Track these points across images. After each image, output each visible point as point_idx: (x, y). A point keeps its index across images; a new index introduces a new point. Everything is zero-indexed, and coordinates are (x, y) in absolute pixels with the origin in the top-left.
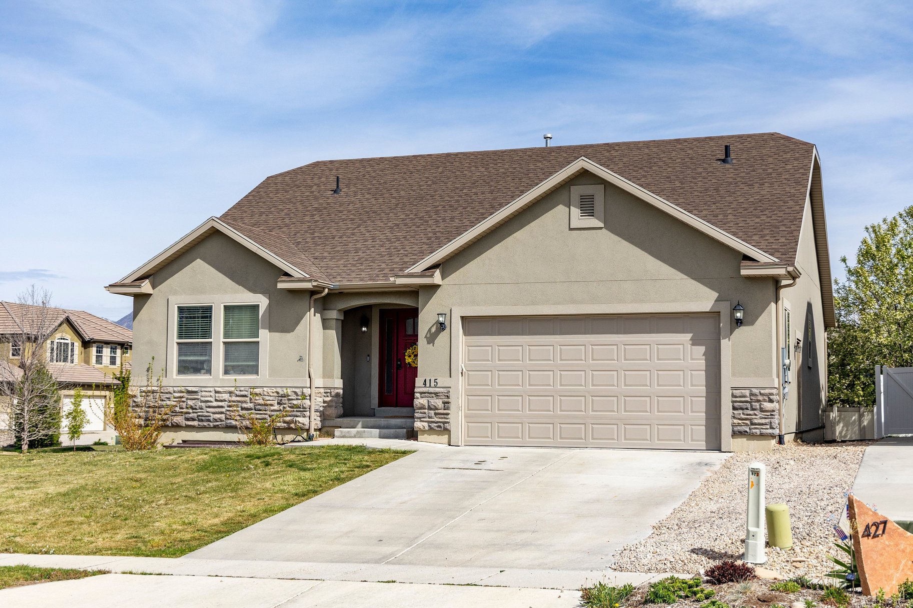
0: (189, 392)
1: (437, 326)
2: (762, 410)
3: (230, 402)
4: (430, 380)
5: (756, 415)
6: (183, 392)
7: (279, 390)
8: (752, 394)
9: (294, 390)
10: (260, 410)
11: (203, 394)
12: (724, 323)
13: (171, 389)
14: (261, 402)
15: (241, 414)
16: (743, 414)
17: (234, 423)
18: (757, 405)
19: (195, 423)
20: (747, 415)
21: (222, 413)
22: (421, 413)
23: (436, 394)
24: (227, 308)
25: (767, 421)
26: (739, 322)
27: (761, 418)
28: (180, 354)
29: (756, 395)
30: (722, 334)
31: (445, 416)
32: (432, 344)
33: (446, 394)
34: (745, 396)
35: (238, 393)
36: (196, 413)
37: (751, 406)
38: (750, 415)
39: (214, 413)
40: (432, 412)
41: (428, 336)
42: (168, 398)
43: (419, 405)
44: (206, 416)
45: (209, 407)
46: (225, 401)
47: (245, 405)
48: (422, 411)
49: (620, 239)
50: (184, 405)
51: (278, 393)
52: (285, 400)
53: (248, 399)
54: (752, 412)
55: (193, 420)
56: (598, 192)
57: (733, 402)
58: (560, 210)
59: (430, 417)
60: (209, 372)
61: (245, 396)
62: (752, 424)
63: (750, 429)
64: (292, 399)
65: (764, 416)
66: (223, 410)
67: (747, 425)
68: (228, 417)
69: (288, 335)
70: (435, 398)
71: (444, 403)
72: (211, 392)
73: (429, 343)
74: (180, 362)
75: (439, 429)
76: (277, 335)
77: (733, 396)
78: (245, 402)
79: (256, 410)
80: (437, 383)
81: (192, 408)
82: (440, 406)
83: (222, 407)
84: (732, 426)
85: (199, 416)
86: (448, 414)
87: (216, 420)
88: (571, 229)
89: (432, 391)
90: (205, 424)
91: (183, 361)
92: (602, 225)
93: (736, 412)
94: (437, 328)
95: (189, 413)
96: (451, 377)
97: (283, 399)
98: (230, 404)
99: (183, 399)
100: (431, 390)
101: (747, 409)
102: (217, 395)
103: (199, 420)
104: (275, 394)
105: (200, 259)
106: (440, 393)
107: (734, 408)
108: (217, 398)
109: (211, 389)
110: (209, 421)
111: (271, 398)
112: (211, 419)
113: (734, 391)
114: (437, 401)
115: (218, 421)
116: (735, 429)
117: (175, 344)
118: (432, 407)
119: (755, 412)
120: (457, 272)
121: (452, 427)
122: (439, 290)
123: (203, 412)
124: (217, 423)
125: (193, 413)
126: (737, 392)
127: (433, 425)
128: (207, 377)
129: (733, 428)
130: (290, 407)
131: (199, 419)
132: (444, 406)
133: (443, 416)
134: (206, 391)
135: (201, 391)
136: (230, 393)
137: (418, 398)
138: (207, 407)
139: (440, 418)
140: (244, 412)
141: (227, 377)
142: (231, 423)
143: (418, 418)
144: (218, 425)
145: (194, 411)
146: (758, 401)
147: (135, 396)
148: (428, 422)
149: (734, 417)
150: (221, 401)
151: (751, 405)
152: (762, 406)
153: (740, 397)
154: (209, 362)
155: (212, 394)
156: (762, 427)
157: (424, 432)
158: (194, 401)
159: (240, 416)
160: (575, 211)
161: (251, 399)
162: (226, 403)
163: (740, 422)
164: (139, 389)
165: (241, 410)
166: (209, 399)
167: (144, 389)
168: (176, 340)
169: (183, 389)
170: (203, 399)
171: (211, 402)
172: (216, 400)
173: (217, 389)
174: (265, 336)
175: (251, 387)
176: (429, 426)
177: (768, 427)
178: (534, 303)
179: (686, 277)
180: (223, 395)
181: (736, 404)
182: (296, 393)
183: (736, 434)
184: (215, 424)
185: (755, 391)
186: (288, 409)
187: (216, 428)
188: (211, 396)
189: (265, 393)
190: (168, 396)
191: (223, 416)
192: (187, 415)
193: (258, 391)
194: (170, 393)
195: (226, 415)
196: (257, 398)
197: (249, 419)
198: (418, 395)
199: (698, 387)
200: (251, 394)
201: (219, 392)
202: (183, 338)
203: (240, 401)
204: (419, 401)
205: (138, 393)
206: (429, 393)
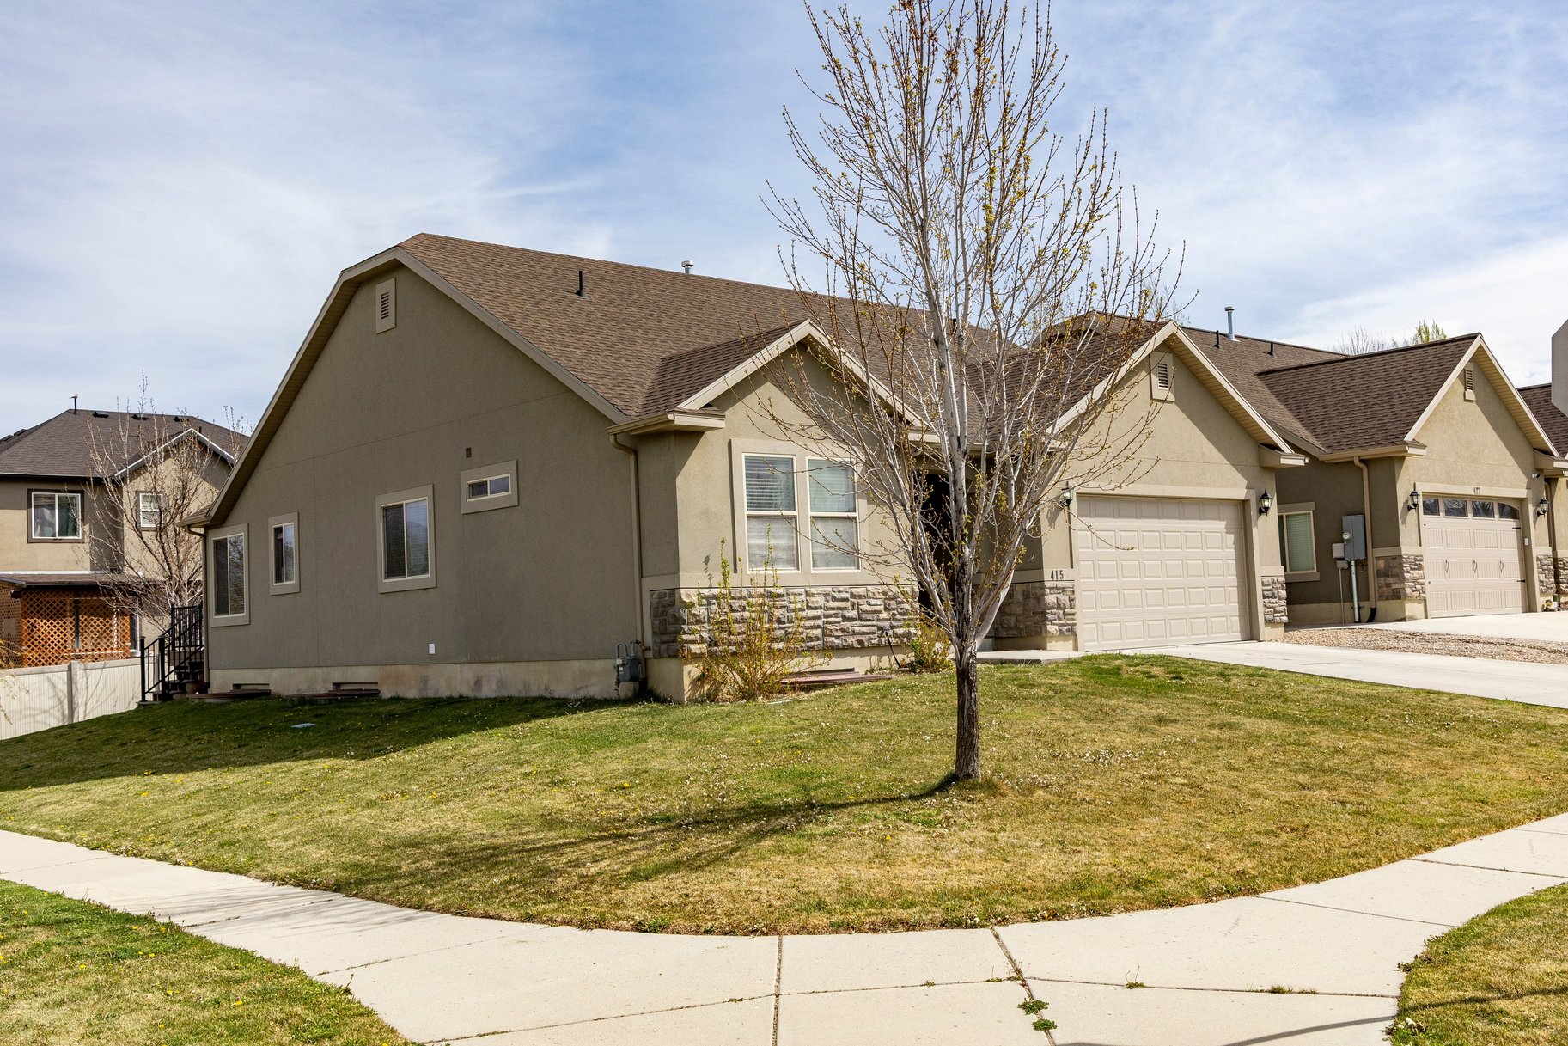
0: (773, 596)
1: (1056, 504)
2: (1279, 598)
3: (828, 608)
4: (1056, 572)
5: (1276, 603)
6: (765, 596)
7: (886, 589)
8: (1273, 583)
10: (870, 620)
11: (791, 598)
13: (746, 593)
14: (867, 607)
15: (844, 628)
16: (1270, 602)
17: (837, 641)
18: (1276, 593)
19: (783, 646)
20: (1272, 603)
21: (818, 627)
22: (1052, 613)
23: (1063, 590)
24: (811, 464)
25: (1283, 608)
26: (1261, 511)
27: (1280, 606)
28: (750, 534)
29: (1276, 583)
30: (1252, 522)
31: (1072, 617)
32: (1052, 528)
33: (1071, 589)
34: (1269, 585)
35: (837, 595)
36: (783, 628)
37: (1273, 594)
38: (1274, 603)
39: (808, 628)
40: (1061, 612)
41: (1049, 517)
42: (742, 607)
43: (1050, 604)
44: (799, 633)
45: (801, 619)
46: (821, 608)
47: (846, 614)
48: (1053, 611)
49: (1186, 416)
50: (766, 617)
51: (884, 593)
52: (893, 604)
53: (849, 604)
54: (1274, 600)
55: (780, 640)
56: (1168, 360)
57: (1263, 590)
58: (1145, 379)
59: (1060, 619)
60: (796, 563)
61: (846, 600)
62: (1276, 612)
63: (1274, 617)
64: (903, 603)
65: (1281, 604)
66: (820, 622)
67: (1272, 613)
68: (828, 632)
70: (1062, 594)
71: (1070, 600)
72: (801, 594)
73: (1050, 525)
74: (752, 547)
75: (1068, 633)
76: (875, 510)
77: (1263, 584)
78: (846, 608)
79: (861, 620)
80: (1062, 575)
81: (779, 621)
82: (1068, 604)
83: (818, 618)
84: (1264, 614)
85: (790, 633)
86: (1073, 614)
87: (811, 639)
88: (1152, 399)
89: (1060, 586)
90: (798, 645)
93: (1265, 601)
94: (1057, 507)
95: (774, 630)
96: (1073, 567)
97: (891, 602)
98: (827, 612)
99: (764, 608)
100: (1059, 584)
101: (1271, 597)
102: (809, 599)
103: (788, 640)
104: (881, 596)
106: (1066, 588)
107: (1264, 597)
108: (810, 604)
109: (802, 590)
110: (802, 640)
111: (878, 602)
112: (805, 636)
113: (1263, 580)
114: (1065, 598)
115: (813, 641)
116: (1267, 617)
117: (746, 518)
118: (1061, 606)
119: (1276, 600)
121: (1079, 630)
123: (793, 627)
124: (813, 644)
125: (781, 628)
126: (1265, 581)
127: (1064, 629)
128: (793, 570)
129: (1265, 617)
130: (900, 614)
131: (788, 638)
132: (1071, 604)
133: (1070, 617)
134: (795, 594)
135: (788, 594)
136: (826, 595)
137: (1048, 595)
138: (797, 619)
139: (1068, 619)
140: (847, 625)
141: (818, 571)
142: (832, 642)
143: (1049, 621)
144: (813, 647)
145: (781, 625)
146: (1277, 589)
147: (693, 605)
148: (1059, 625)
149: (1265, 606)
150: (816, 608)
152: (1279, 594)
153: (1267, 585)
154: (794, 548)
155: (803, 598)
156: (1280, 614)
157: (1052, 637)
158: (780, 611)
159: (842, 630)
160: (1155, 381)
161: (853, 604)
162: (823, 611)
163: (1268, 610)
164: (698, 593)
165: (843, 621)
166: (801, 606)
167: (706, 592)
168: (746, 511)
169: (764, 591)
170: (791, 606)
171: (803, 610)
172: (809, 607)
173: (809, 590)
174: (863, 509)
175: (852, 586)
176: (1060, 630)
177: (1283, 614)
179: (1229, 464)
180: (818, 599)
181: (1265, 593)
183: (1268, 622)
184: (810, 644)
185: (1275, 579)
186: (898, 617)
187: (811, 651)
188: (802, 601)
189: (871, 596)
190: (744, 603)
191: (820, 632)
192: (771, 634)
193: (861, 591)
194: (745, 598)
195: (824, 629)
196: (861, 602)
197: (854, 633)
198: (1048, 590)
199: (1231, 578)
200: (853, 596)
201: (813, 595)
202: (759, 508)
203: (838, 608)
204: (1050, 599)
205: (695, 599)
206: (1057, 588)
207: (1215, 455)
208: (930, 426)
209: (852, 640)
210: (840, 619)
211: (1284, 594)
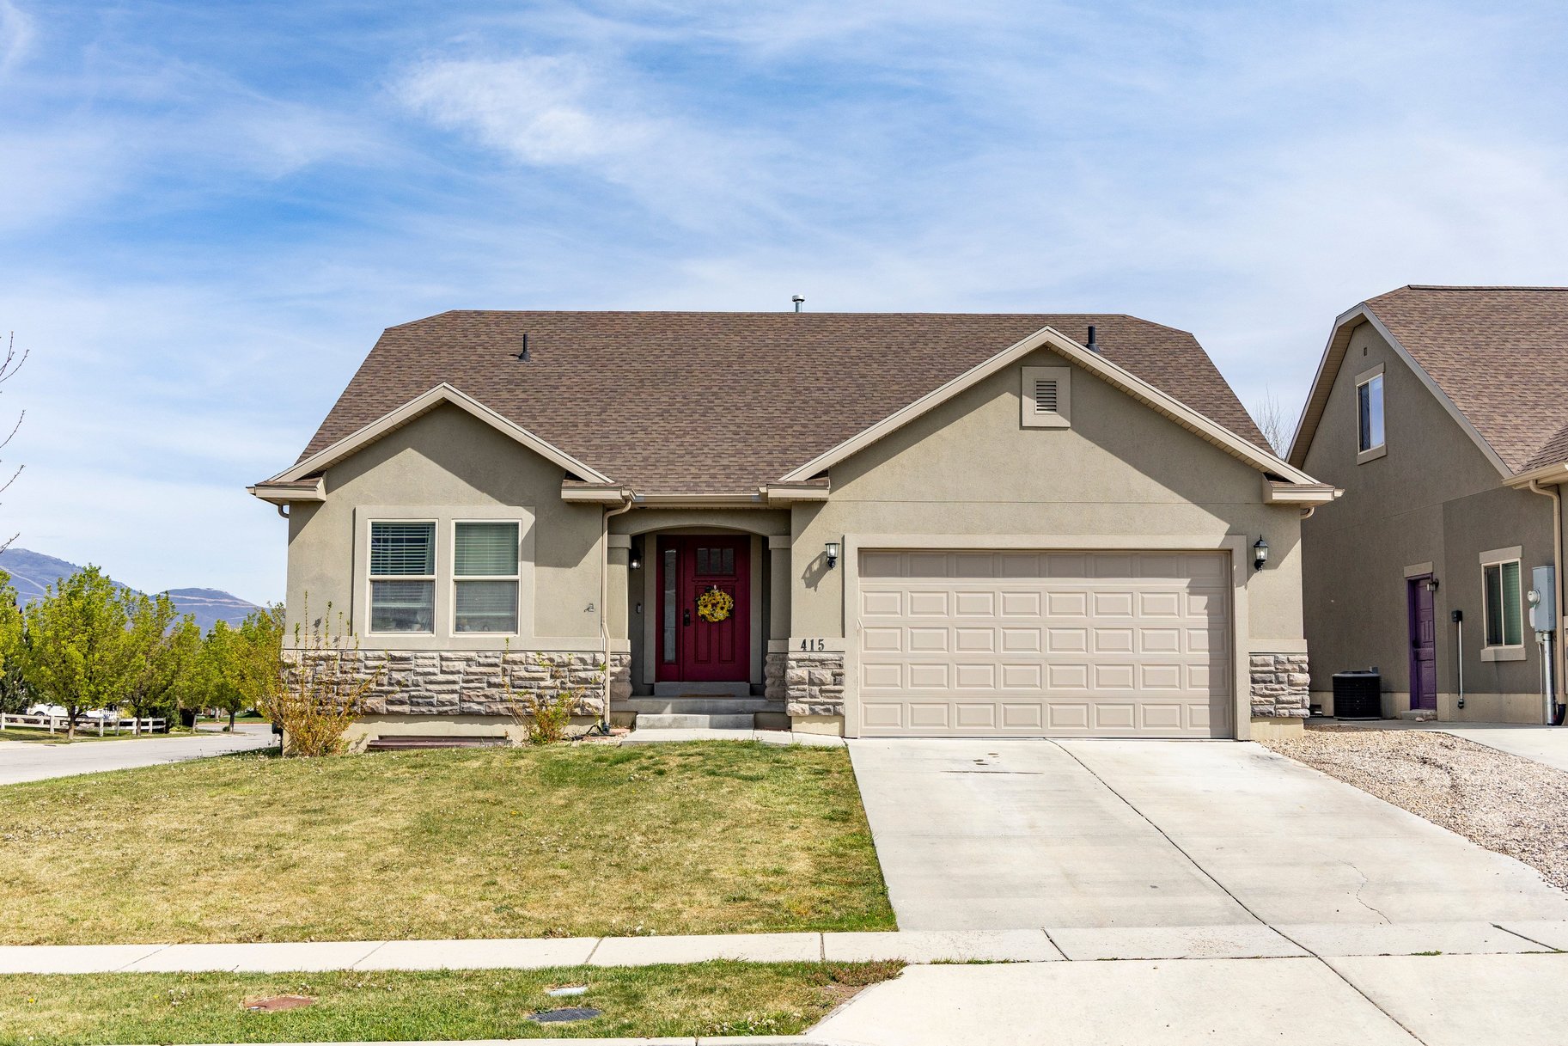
0: (393, 659)
1: (821, 561)
2: (1291, 683)
3: (468, 674)
4: (812, 641)
5: (1283, 690)
6: (384, 659)
7: (554, 656)
8: (1277, 662)
9: (580, 655)
10: (524, 687)
11: (420, 661)
12: (1239, 563)
13: (361, 655)
14: (524, 674)
15: (489, 694)
16: (1266, 688)
17: (476, 707)
18: (1283, 677)
19: (406, 709)
20: (1272, 690)
21: (453, 692)
22: (798, 690)
23: (822, 662)
24: (461, 528)
25: (1299, 697)
26: (1258, 564)
27: (1290, 694)
28: (375, 598)
29: (1283, 663)
30: (1236, 580)
31: (837, 695)
32: (813, 588)
33: (837, 662)
34: (1268, 665)
35: (482, 660)
36: (407, 692)
37: (1277, 678)
38: (1276, 690)
39: (439, 692)
40: (816, 689)
41: (808, 575)
42: (354, 669)
43: (796, 679)
44: (426, 697)
45: (431, 683)
46: (459, 672)
47: (494, 680)
48: (801, 687)
49: (1093, 445)
50: (385, 680)
51: (551, 660)
52: (564, 672)
53: (499, 670)
54: (1277, 686)
55: (402, 703)
56: (1062, 376)
57: (1252, 672)
58: (1007, 400)
59: (812, 696)
60: (429, 626)
61: (496, 665)
62: (1278, 702)
63: (1275, 709)
64: (577, 670)
65: (1294, 692)
66: (457, 687)
67: (1271, 703)
68: (465, 698)
69: (567, 570)
70: (820, 668)
71: (834, 675)
72: (434, 658)
73: (808, 586)
74: (374, 610)
75: (827, 714)
76: (549, 571)
77: (1252, 664)
78: (495, 674)
79: (514, 687)
80: (823, 645)
81: (399, 683)
82: (829, 680)
83: (454, 682)
84: (1251, 705)
85: (414, 697)
86: (840, 692)
87: (443, 704)
88: (1022, 427)
89: (816, 658)
90: (424, 709)
91: (384, 610)
92: (1068, 424)
93: (1256, 686)
94: (820, 565)
95: (392, 692)
96: (844, 636)
97: (561, 669)
98: (467, 677)
99: (382, 671)
100: (814, 656)
101: (1271, 682)
102: (444, 663)
103: (412, 704)
104: (547, 662)
105: (412, 448)
106: (828, 660)
107: (1254, 681)
108: (444, 669)
109: (435, 655)
110: (431, 704)
111: (541, 669)
112: (434, 701)
113: (1254, 658)
114: (824, 672)
115: (446, 705)
116: (1256, 709)
117: (368, 583)
118: (817, 681)
119: (1282, 686)
120: (853, 483)
121: (849, 710)
122: (825, 509)
123: (419, 691)
124: (445, 708)
125: (402, 691)
126: (1258, 659)
128: (426, 635)
129: (1252, 708)
130: (573, 682)
131: (412, 702)
132: (835, 680)
133: (832, 694)
134: (425, 658)
135: (416, 658)
136: (468, 660)
137: (793, 668)
138: (426, 683)
139: (828, 697)
140: (494, 691)
141: (461, 635)
142: (470, 707)
143: (793, 698)
144: (446, 712)
145: (403, 689)
146: (1286, 671)
147: (293, 666)
148: (810, 703)
149: (1254, 693)
150: (452, 673)
151: (1276, 676)
152: (1291, 678)
153: (1262, 665)
154: (430, 611)
155: (437, 662)
156: (1292, 706)
157: (801, 717)
158: (403, 674)
159: (486, 696)
160: (1030, 403)
161: (504, 670)
162: (461, 676)
163: (1262, 699)
164: (301, 654)
165: (488, 687)
166: (431, 670)
167: (311, 654)
168: (369, 576)
169: (382, 654)
170: (419, 670)
171: (435, 674)
172: (443, 672)
173: (445, 654)
174: (527, 571)
175: (504, 652)
176: (811, 709)
177: (1300, 706)
178: (968, 531)
179: (1185, 501)
180: (456, 663)
181: (1257, 676)
182: (583, 661)
183: (1256, 716)
184: (441, 709)
185: (1282, 658)
186: (570, 685)
187: (442, 715)
188: (434, 665)
189: (530, 661)
190: (357, 665)
191: (456, 697)
192: (390, 697)
193: (516, 657)
194: (359, 661)
195: (461, 694)
196: (516, 668)
197: (502, 701)
198: (793, 663)
199: (1199, 649)
200: (505, 662)
201: (447, 659)
202: (384, 572)
203: (485, 674)
204: (795, 672)
205: (300, 661)
206: (810, 660)
208: (611, 481)
209: (500, 707)
210: (485, 685)
211: (1304, 678)
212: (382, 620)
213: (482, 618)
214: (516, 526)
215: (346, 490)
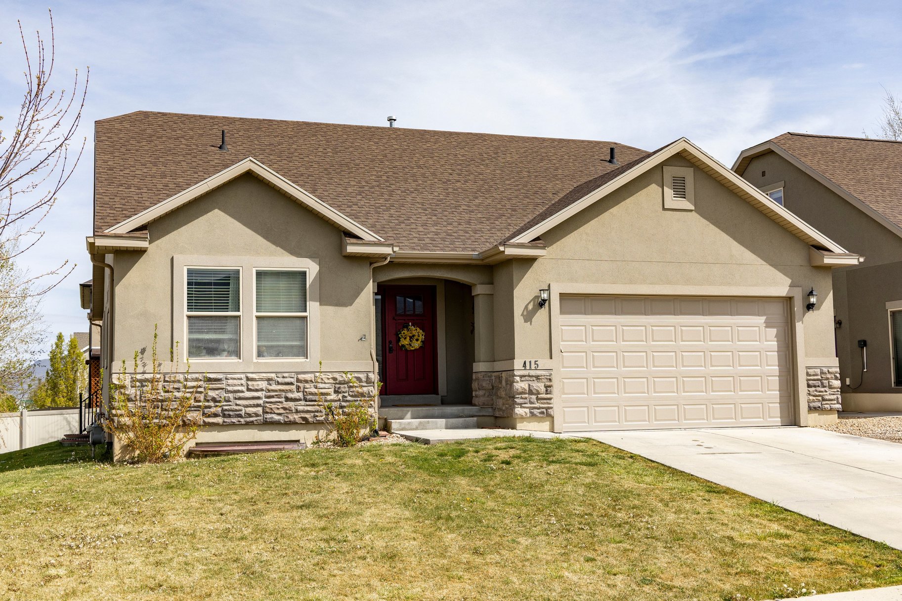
0: (210, 380)
1: (534, 303)
2: (830, 387)
3: (269, 391)
4: (530, 362)
5: (826, 391)
6: (201, 380)
7: (337, 375)
8: (822, 373)
9: (356, 375)
10: (315, 401)
11: (230, 382)
12: (798, 306)
13: (181, 377)
14: (313, 390)
15: (287, 407)
16: (816, 391)
17: (276, 417)
18: (826, 382)
19: (219, 420)
20: (820, 392)
21: (258, 406)
22: (522, 398)
23: (538, 378)
24: (259, 274)
25: (835, 397)
26: (810, 307)
27: (830, 394)
28: (191, 331)
29: (826, 373)
30: (797, 317)
31: (548, 401)
32: (529, 323)
33: (548, 377)
34: (817, 375)
35: (280, 380)
36: (220, 406)
37: (822, 384)
38: (822, 392)
39: (247, 406)
40: (534, 397)
41: (525, 313)
42: (176, 389)
43: (520, 390)
44: (236, 410)
45: (240, 399)
46: (262, 390)
47: (290, 395)
48: (523, 396)
49: (708, 223)
50: (202, 397)
51: (335, 379)
52: (344, 388)
53: (294, 387)
54: (823, 389)
55: (216, 415)
56: (688, 173)
57: (808, 380)
58: (653, 189)
59: (531, 403)
60: (237, 353)
61: (292, 384)
62: (824, 400)
63: (822, 404)
64: (356, 387)
65: (832, 393)
67: (819, 401)
68: (268, 410)
69: (345, 309)
70: (536, 382)
71: (546, 387)
72: (241, 379)
73: (526, 321)
74: (190, 340)
75: (542, 415)
76: (330, 309)
77: (808, 374)
78: (291, 391)
79: (306, 401)
80: (537, 364)
81: (214, 400)
82: (542, 390)
83: (259, 398)
84: (808, 402)
85: (226, 410)
86: (550, 399)
87: (250, 415)
88: (664, 209)
89: (534, 374)
90: (235, 420)
91: (198, 340)
92: (693, 208)
93: (811, 389)
94: (534, 305)
95: (210, 407)
96: (551, 358)
97: (342, 386)
98: (269, 394)
99: (199, 390)
100: (532, 373)
101: (819, 386)
102: (250, 383)
103: (224, 416)
104: (332, 381)
105: (219, 209)
106: (542, 376)
107: (809, 386)
108: (250, 387)
109: (243, 376)
110: (240, 416)
111: (327, 386)
112: (243, 413)
113: (809, 370)
114: (539, 384)
115: (252, 417)
116: (811, 405)
117: (185, 318)
118: (534, 391)
119: (825, 389)
120: (554, 246)
121: (556, 412)
122: (536, 264)
123: (230, 405)
124: (251, 419)
125: (216, 406)
126: (811, 371)
127: (536, 411)
128: (234, 360)
129: (808, 404)
130: (352, 396)
131: (225, 414)
132: (547, 390)
133: (545, 401)
134: (235, 379)
135: (226, 379)
136: (269, 380)
137: (518, 382)
138: (236, 399)
139: (542, 403)
140: (291, 404)
141: (262, 360)
142: (272, 418)
143: (518, 404)
144: (252, 422)
145: (217, 404)
146: (827, 379)
147: (123, 387)
148: (530, 408)
149: (809, 394)
150: (257, 390)
151: (821, 382)
152: (831, 384)
153: (814, 375)
154: (237, 341)
155: (244, 382)
156: (831, 402)
157: (522, 418)
158: (217, 392)
159: (285, 409)
160: (669, 192)
161: (298, 388)
162: (264, 392)
163: (814, 398)
164: (130, 377)
165: (286, 401)
166: (240, 388)
167: (139, 377)
168: (186, 313)
169: (200, 376)
170: (230, 388)
171: (243, 392)
172: (249, 390)
173: (250, 376)
174: (314, 309)
175: (298, 373)
176: (531, 412)
177: (836, 402)
178: (631, 282)
179: (764, 263)
180: (259, 383)
181: (811, 382)
182: (359, 379)
183: (811, 409)
184: (248, 419)
185: (825, 370)
186: (349, 398)
187: (249, 425)
188: (242, 384)
189: (319, 380)
190: (176, 385)
191: (259, 410)
192: (206, 411)
193: (308, 377)
194: (179, 381)
195: (264, 407)
196: (307, 385)
197: (297, 412)
198: (518, 379)
199: (772, 367)
200: (298, 380)
201: (253, 380)
202: (197, 310)
203: (283, 391)
204: (520, 385)
205: (128, 383)
206: (529, 376)
207: (748, 256)
208: (383, 240)
209: (296, 417)
210: (283, 400)
211: (837, 383)
212: (198, 348)
213: (279, 346)
214: (304, 274)
215: (163, 242)
